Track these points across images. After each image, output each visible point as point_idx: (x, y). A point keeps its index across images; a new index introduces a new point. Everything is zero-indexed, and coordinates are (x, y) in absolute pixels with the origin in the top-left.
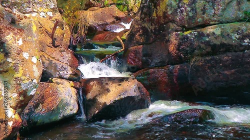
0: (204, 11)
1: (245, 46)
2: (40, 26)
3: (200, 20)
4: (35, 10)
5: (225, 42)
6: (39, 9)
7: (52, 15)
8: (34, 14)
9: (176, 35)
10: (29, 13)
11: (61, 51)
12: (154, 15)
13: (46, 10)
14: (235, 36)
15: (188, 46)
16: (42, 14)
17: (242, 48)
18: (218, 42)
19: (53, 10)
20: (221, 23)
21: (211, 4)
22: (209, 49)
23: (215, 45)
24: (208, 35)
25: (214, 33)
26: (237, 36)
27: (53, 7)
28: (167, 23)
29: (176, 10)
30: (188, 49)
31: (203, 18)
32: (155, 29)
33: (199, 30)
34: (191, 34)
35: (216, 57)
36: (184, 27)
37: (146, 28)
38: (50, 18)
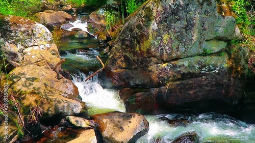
0: (178, 49)
1: (203, 73)
2: (42, 58)
3: (174, 55)
4: (36, 44)
5: (191, 71)
6: (39, 42)
7: (49, 46)
8: (36, 48)
9: (157, 66)
10: (31, 47)
11: (64, 82)
12: (137, 49)
13: (44, 43)
14: (197, 66)
15: (165, 75)
16: (42, 46)
17: (201, 75)
18: (186, 72)
19: (50, 42)
20: (188, 57)
21: (183, 44)
22: (179, 76)
23: (184, 73)
24: (180, 67)
25: (183, 65)
26: (198, 66)
27: (49, 39)
28: (151, 57)
29: (158, 48)
30: (165, 77)
31: (177, 54)
32: (138, 60)
33: (173, 62)
34: (167, 65)
35: (184, 82)
36: (163, 60)
37: (128, 57)
38: (48, 49)
